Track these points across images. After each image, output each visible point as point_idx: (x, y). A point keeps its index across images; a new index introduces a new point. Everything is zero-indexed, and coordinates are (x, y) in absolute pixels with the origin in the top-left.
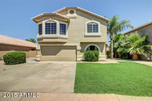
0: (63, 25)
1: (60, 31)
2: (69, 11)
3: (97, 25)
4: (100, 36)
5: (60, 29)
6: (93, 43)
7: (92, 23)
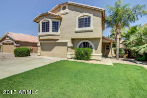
0: (55, 22)
1: (53, 29)
2: (62, 8)
3: (89, 18)
4: (91, 31)
5: (53, 27)
7: (84, 16)
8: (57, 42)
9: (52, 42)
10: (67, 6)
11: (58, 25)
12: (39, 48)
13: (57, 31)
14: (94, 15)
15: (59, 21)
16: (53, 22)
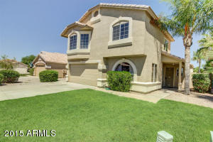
0: (85, 35)
1: (81, 44)
2: (93, 14)
3: (127, 24)
4: (130, 44)
5: (81, 42)
6: (125, 57)
7: (120, 22)
8: (87, 62)
9: (81, 62)
10: (99, 11)
11: (88, 38)
12: (68, 72)
13: (87, 47)
14: (134, 19)
15: (89, 33)
16: (82, 35)
